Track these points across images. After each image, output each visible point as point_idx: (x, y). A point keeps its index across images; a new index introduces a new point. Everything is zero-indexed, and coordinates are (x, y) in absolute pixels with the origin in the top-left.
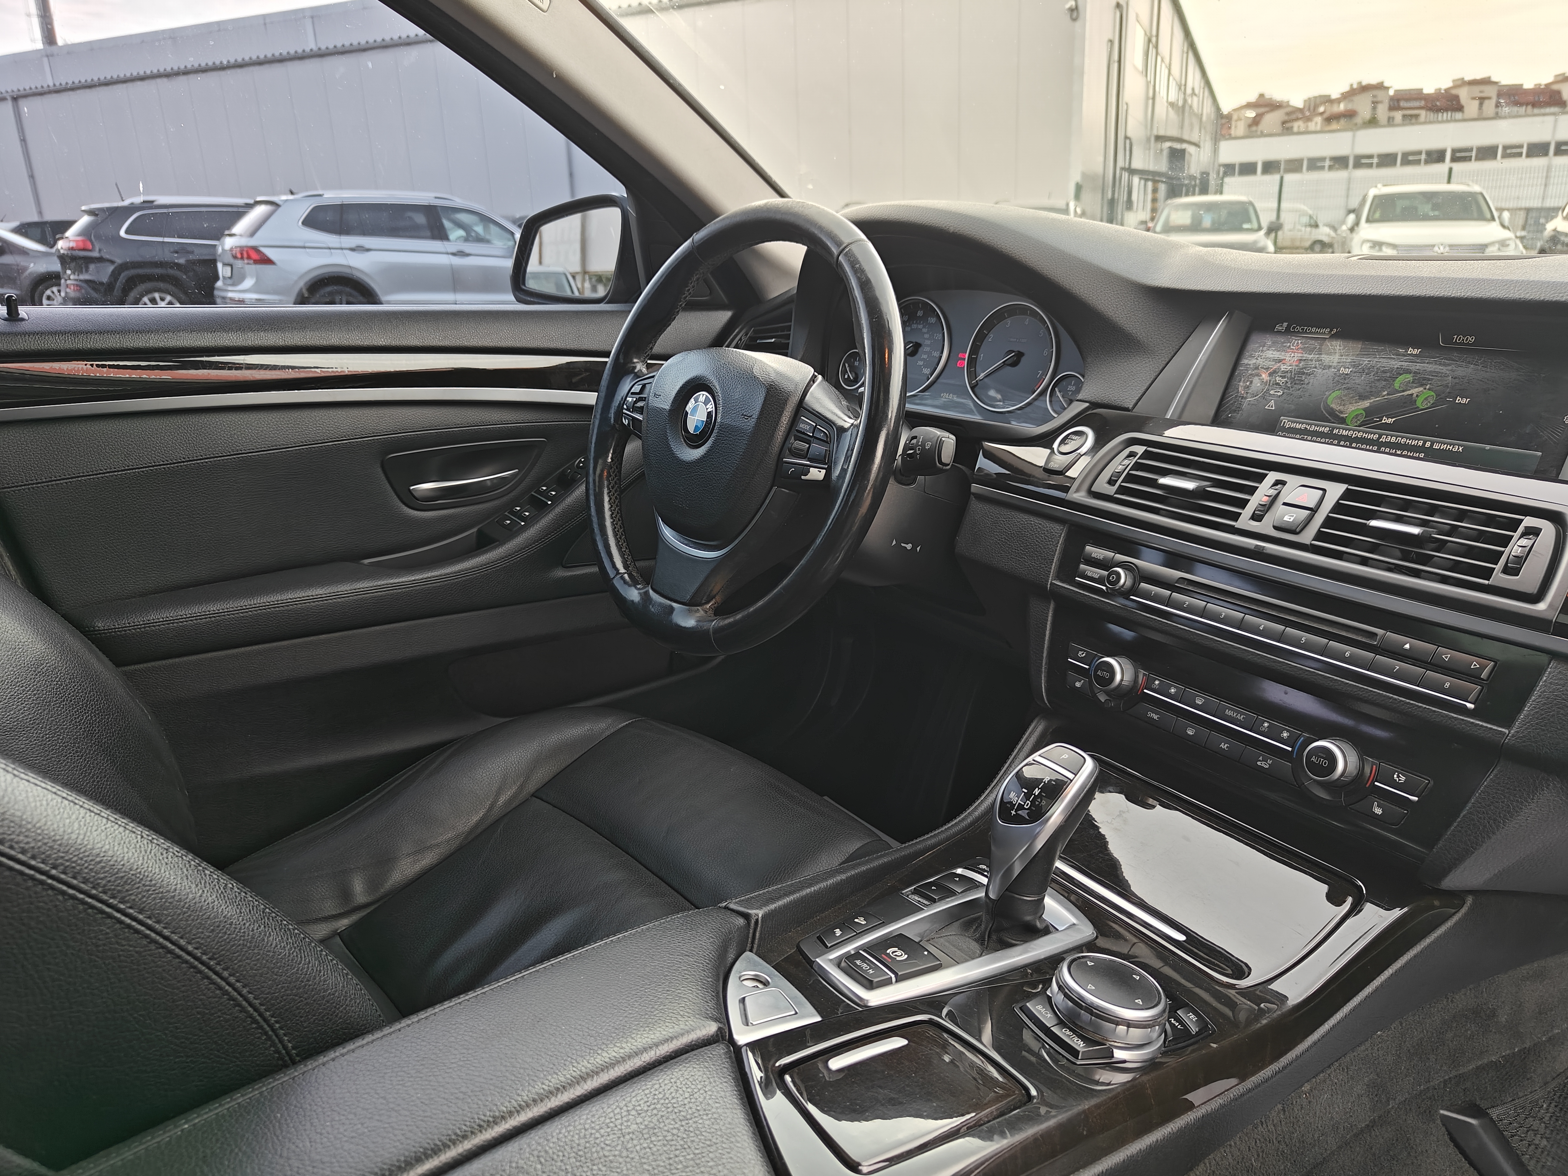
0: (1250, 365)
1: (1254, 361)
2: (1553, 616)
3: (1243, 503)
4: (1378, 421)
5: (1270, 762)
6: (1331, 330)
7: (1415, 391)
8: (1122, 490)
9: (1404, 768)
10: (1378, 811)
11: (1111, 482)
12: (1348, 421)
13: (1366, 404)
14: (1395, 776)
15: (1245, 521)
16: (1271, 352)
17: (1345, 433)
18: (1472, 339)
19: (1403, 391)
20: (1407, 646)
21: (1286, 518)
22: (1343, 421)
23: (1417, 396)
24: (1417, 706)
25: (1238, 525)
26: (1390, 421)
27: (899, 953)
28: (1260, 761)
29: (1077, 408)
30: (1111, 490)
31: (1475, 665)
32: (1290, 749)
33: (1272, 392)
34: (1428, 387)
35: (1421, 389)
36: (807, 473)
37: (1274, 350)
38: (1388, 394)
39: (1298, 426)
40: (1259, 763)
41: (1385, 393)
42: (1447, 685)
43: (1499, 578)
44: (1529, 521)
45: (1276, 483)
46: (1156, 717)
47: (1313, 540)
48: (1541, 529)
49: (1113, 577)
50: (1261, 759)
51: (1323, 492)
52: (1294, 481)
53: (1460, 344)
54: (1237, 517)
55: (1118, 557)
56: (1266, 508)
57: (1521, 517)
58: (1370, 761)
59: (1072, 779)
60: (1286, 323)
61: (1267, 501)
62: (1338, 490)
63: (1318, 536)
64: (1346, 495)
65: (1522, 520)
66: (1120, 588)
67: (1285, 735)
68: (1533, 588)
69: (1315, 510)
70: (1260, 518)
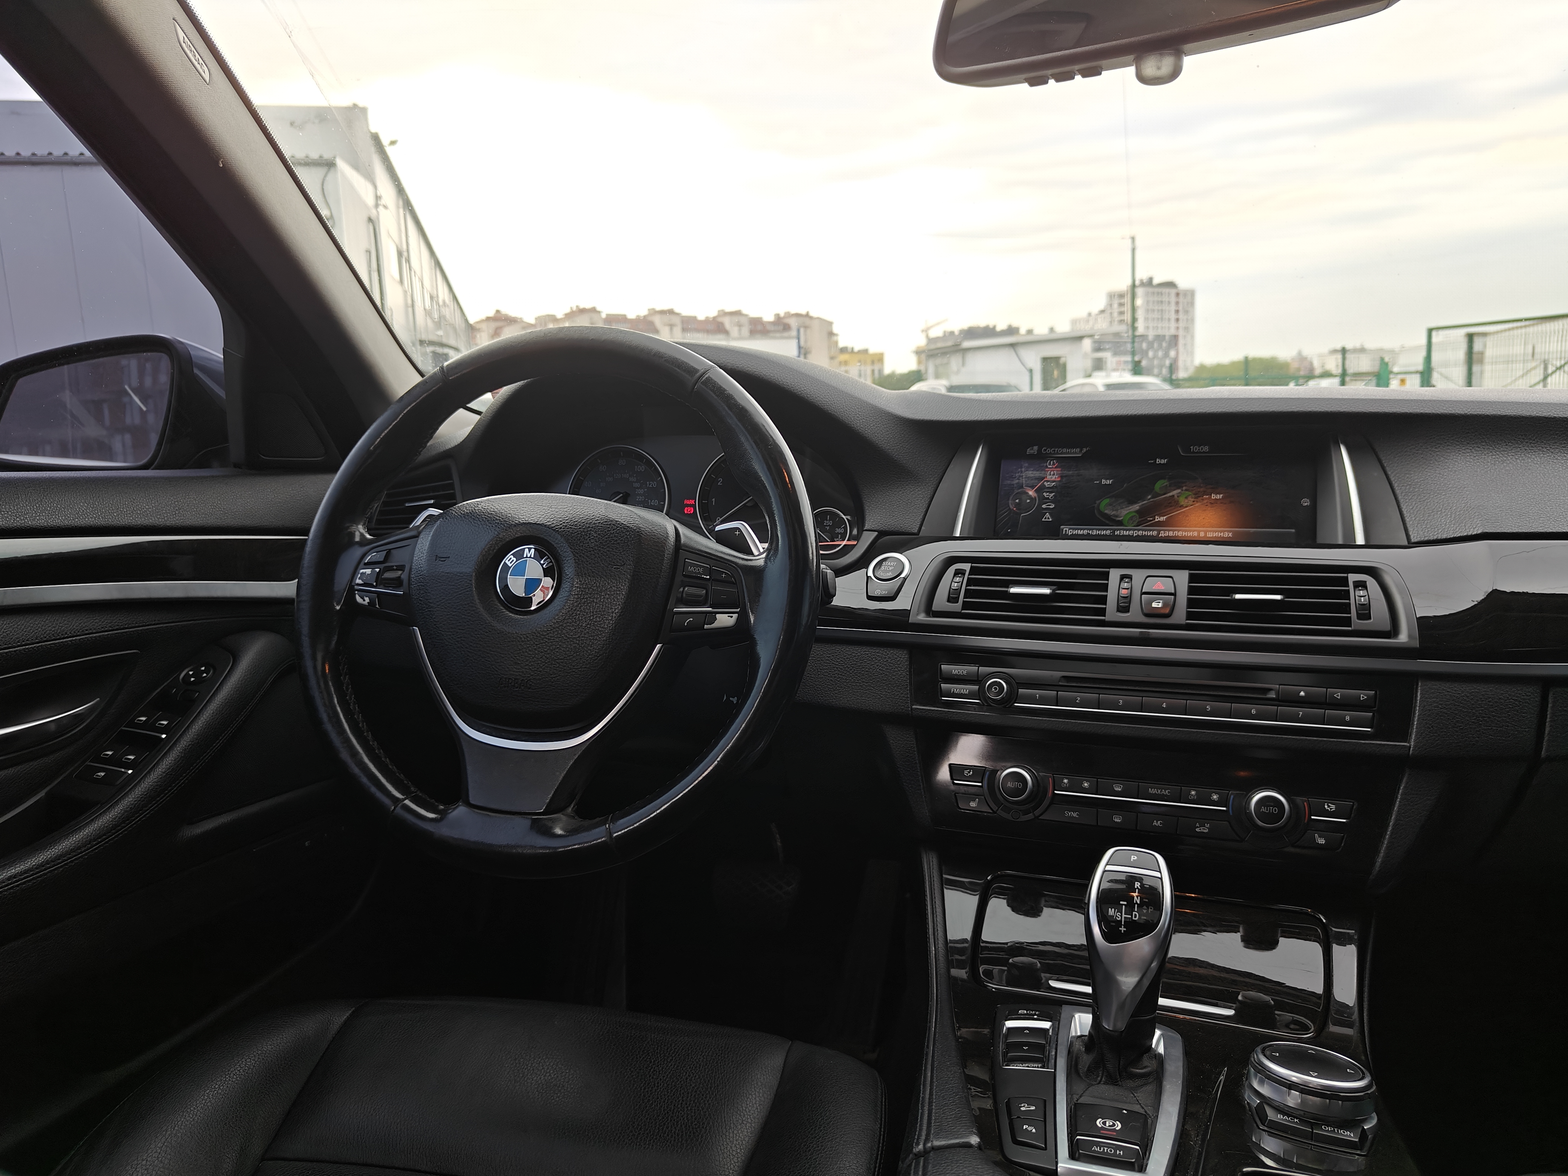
0: (1013, 485)
1: (1017, 481)
2: (1416, 644)
3: (1103, 600)
4: (1151, 521)
5: (1208, 825)
6: (1081, 450)
7: (1175, 493)
8: (966, 605)
9: (1332, 798)
10: (1322, 841)
11: (952, 598)
12: (1125, 522)
13: (1136, 507)
14: (1326, 807)
15: (1111, 612)
16: (1031, 472)
17: (1126, 533)
18: (1206, 448)
19: (1165, 494)
20: (1302, 693)
21: (1154, 605)
22: (1120, 523)
23: (1178, 496)
24: (1330, 741)
25: (1108, 617)
26: (1162, 519)
27: (1109, 1123)
28: (1198, 827)
29: (868, 538)
30: (957, 607)
31: (1363, 697)
32: (1224, 809)
33: (1044, 506)
34: (1184, 488)
35: (1179, 491)
36: (714, 620)
37: (1033, 471)
38: (1152, 498)
39: (1081, 532)
40: (1198, 829)
41: (1149, 497)
42: (1348, 718)
43: (1357, 624)
44: (1353, 577)
45: (1123, 577)
46: (1075, 815)
47: (1187, 620)
48: (1366, 582)
49: (996, 689)
50: (1198, 825)
51: (1170, 579)
52: (1138, 575)
53: (1197, 452)
54: (1103, 612)
55: (984, 670)
56: (1129, 598)
57: (1346, 575)
58: (1299, 800)
59: (1161, 879)
60: (1036, 448)
61: (1124, 592)
62: (1182, 577)
63: (1190, 616)
64: (1192, 579)
65: (1347, 577)
66: (1003, 698)
67: (1215, 797)
68: (1387, 626)
69: (1174, 594)
70: (1126, 609)
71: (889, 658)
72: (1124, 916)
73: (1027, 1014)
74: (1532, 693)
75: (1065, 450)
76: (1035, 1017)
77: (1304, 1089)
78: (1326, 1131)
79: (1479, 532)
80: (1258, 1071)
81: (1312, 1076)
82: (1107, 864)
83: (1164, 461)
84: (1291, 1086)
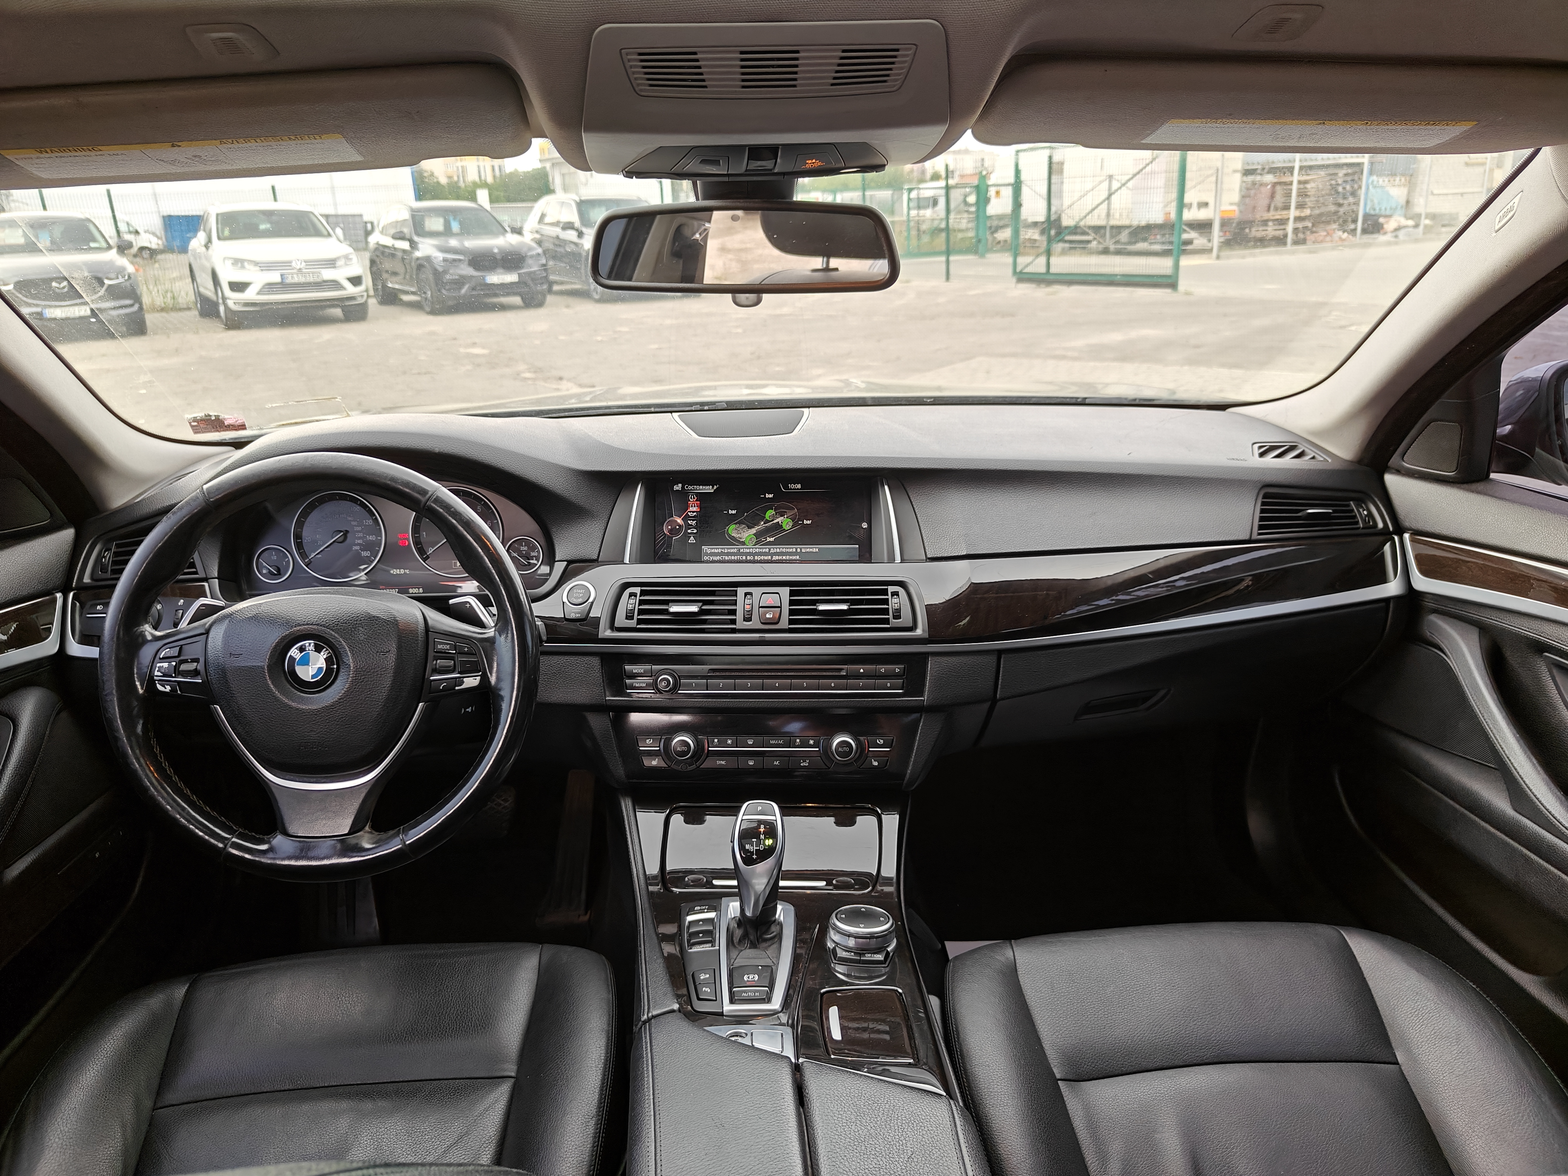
2: (926, 635)
3: (734, 612)
4: (764, 541)
5: (808, 761)
6: (713, 487)
7: (779, 520)
8: (640, 622)
9: (881, 736)
10: (876, 764)
11: (629, 617)
12: (747, 543)
13: (754, 531)
14: (878, 742)
15: (741, 624)
17: (748, 551)
18: (799, 486)
19: (773, 521)
20: (862, 671)
21: (768, 616)
22: (743, 543)
23: (782, 522)
24: (879, 700)
25: (738, 626)
26: (772, 539)
27: (751, 976)
28: (804, 762)
29: (559, 567)
30: (632, 623)
31: (897, 671)
32: (819, 749)
33: (689, 531)
34: (786, 516)
35: (782, 518)
36: (462, 683)
38: (764, 524)
39: (716, 551)
40: (802, 764)
41: (762, 523)
42: (889, 685)
43: (893, 622)
44: (891, 589)
45: (746, 594)
46: (723, 763)
47: (789, 625)
48: (898, 592)
49: (665, 683)
50: (802, 761)
51: (778, 595)
52: (756, 591)
53: (793, 489)
54: (734, 622)
55: (656, 667)
56: (751, 612)
57: (886, 587)
58: (862, 738)
59: (776, 820)
60: (680, 485)
61: (748, 608)
62: (785, 591)
63: (791, 622)
64: (792, 593)
65: (887, 589)
66: (670, 689)
67: (811, 742)
68: (910, 624)
69: (780, 607)
70: (749, 619)
71: (586, 663)
72: (755, 848)
73: (700, 910)
74: (993, 659)
75: (701, 487)
76: (706, 910)
77: (856, 936)
78: (868, 957)
79: (965, 553)
80: (833, 929)
81: (860, 928)
82: (743, 815)
83: (771, 496)
84: (849, 935)
